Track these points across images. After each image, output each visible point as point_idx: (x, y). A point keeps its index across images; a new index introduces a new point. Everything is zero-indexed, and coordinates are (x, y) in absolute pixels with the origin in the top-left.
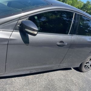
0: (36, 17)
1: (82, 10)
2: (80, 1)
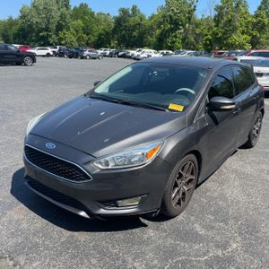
2: (101, 14)
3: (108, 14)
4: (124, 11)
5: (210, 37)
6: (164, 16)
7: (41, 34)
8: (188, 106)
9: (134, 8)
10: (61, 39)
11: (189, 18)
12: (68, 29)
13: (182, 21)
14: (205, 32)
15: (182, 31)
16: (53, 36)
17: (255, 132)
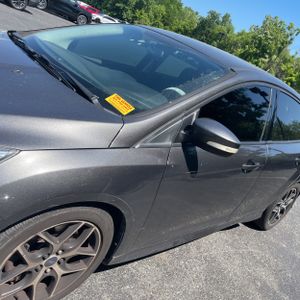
0: (224, 100)
1: (196, 38)
2: (190, 9)
3: (197, 13)
4: (214, 16)
5: (294, 79)
6: (254, 38)
7: (118, 5)
8: (144, 110)
9: (226, 18)
10: (135, 18)
11: (280, 50)
12: (147, 11)
13: (271, 50)
14: (291, 71)
15: (267, 60)
16: (129, 12)
17: (277, 210)
